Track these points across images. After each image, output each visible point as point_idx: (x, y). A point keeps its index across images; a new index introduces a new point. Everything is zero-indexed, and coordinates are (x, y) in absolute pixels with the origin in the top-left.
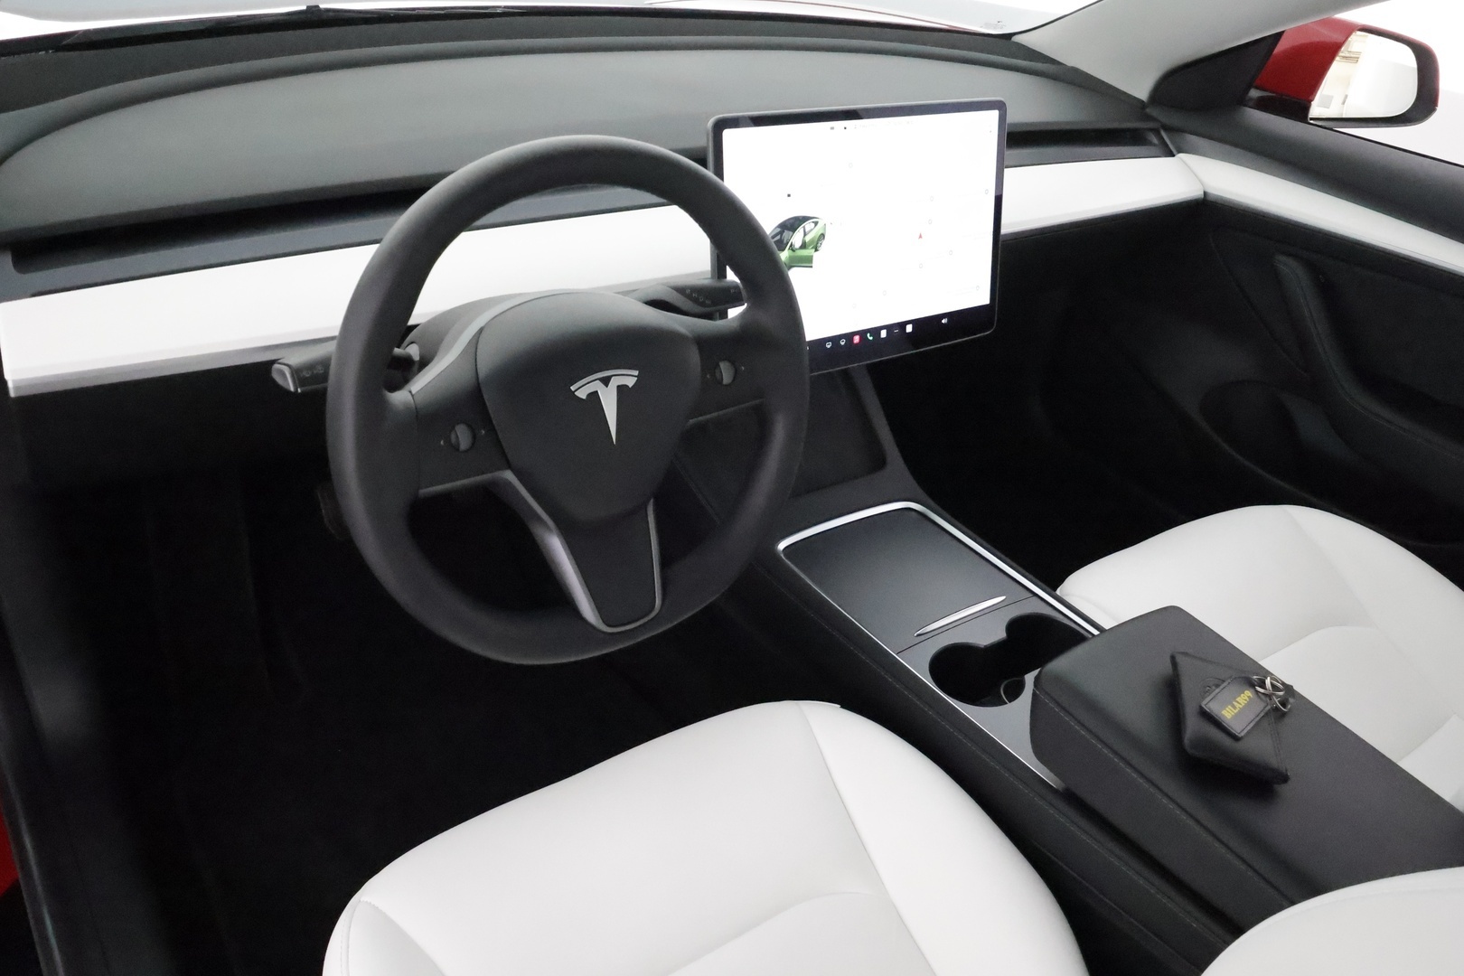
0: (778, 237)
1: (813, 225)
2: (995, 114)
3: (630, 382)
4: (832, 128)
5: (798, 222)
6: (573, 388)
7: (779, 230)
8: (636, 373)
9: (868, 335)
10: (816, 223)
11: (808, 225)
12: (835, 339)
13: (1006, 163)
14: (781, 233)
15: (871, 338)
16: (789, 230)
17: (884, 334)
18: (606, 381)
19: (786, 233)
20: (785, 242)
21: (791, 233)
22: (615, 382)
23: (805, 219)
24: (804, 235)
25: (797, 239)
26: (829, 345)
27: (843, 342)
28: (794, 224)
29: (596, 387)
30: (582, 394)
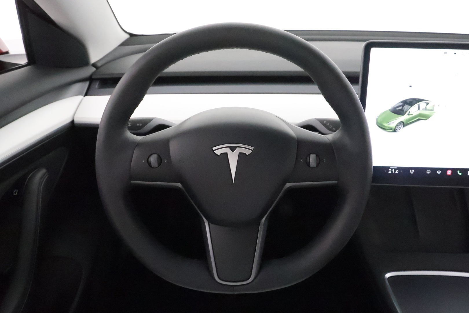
0: (401, 108)
1: (426, 104)
3: (248, 152)
4: (446, 53)
5: (415, 101)
6: (214, 148)
7: (402, 104)
8: (252, 148)
9: (458, 172)
10: (428, 104)
11: (422, 105)
12: (434, 170)
14: (403, 106)
15: (460, 174)
16: (408, 105)
18: (233, 149)
19: (406, 107)
20: (405, 111)
21: (409, 107)
22: (238, 151)
23: (420, 100)
24: (419, 109)
25: (414, 110)
26: (428, 172)
27: (439, 172)
28: (411, 102)
29: (228, 150)
30: (218, 152)
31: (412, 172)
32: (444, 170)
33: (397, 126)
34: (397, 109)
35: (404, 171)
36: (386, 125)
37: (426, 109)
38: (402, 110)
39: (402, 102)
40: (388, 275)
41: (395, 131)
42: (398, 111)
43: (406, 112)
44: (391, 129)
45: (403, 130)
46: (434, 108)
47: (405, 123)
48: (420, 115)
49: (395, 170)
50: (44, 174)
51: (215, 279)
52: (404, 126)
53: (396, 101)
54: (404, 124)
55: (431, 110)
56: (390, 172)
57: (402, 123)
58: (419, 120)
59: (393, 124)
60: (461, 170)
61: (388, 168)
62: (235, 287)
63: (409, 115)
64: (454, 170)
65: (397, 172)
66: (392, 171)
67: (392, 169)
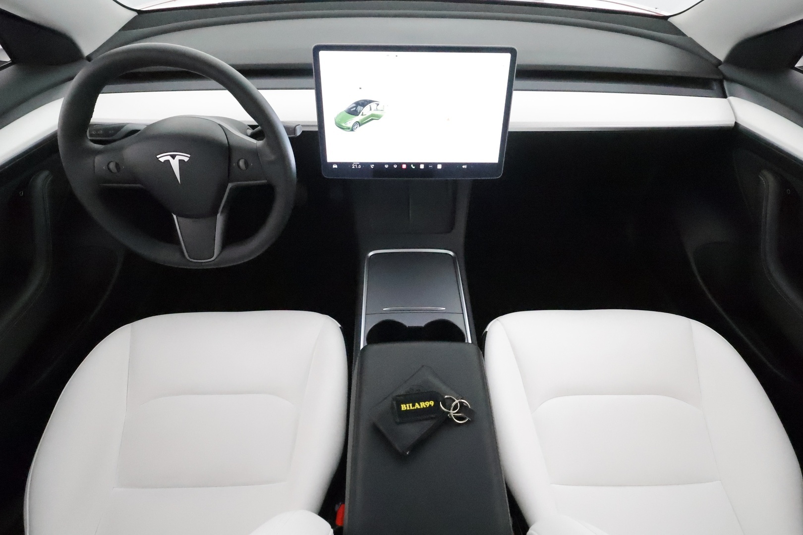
0: (355, 109)
1: (376, 105)
2: (508, 56)
3: (186, 159)
4: (388, 55)
5: (366, 103)
6: (158, 156)
7: (355, 105)
8: (189, 156)
9: (412, 165)
10: (378, 105)
11: (373, 105)
12: (391, 165)
13: (514, 87)
14: (356, 107)
15: (414, 167)
16: (361, 106)
17: (422, 167)
18: (173, 157)
19: (359, 108)
20: (358, 112)
22: (178, 158)
23: (370, 102)
24: (371, 110)
25: (366, 111)
26: (386, 166)
27: (395, 166)
28: (364, 103)
29: (169, 158)
30: (162, 160)
31: (372, 166)
32: (400, 164)
33: (354, 125)
34: (352, 110)
35: (365, 166)
36: (343, 125)
37: (377, 110)
38: (356, 111)
39: (355, 103)
40: (371, 254)
41: (352, 130)
42: (353, 112)
43: (360, 113)
44: (349, 129)
45: (359, 129)
46: (384, 108)
47: (360, 122)
48: (372, 115)
49: (358, 165)
50: (47, 177)
51: (186, 258)
52: (360, 126)
53: (349, 103)
54: (360, 124)
55: (382, 110)
56: (353, 167)
57: (358, 123)
58: (372, 119)
59: (350, 124)
60: (415, 164)
61: (351, 164)
62: (203, 264)
63: (362, 115)
64: (408, 164)
65: (360, 166)
66: (355, 166)
67: (355, 164)
